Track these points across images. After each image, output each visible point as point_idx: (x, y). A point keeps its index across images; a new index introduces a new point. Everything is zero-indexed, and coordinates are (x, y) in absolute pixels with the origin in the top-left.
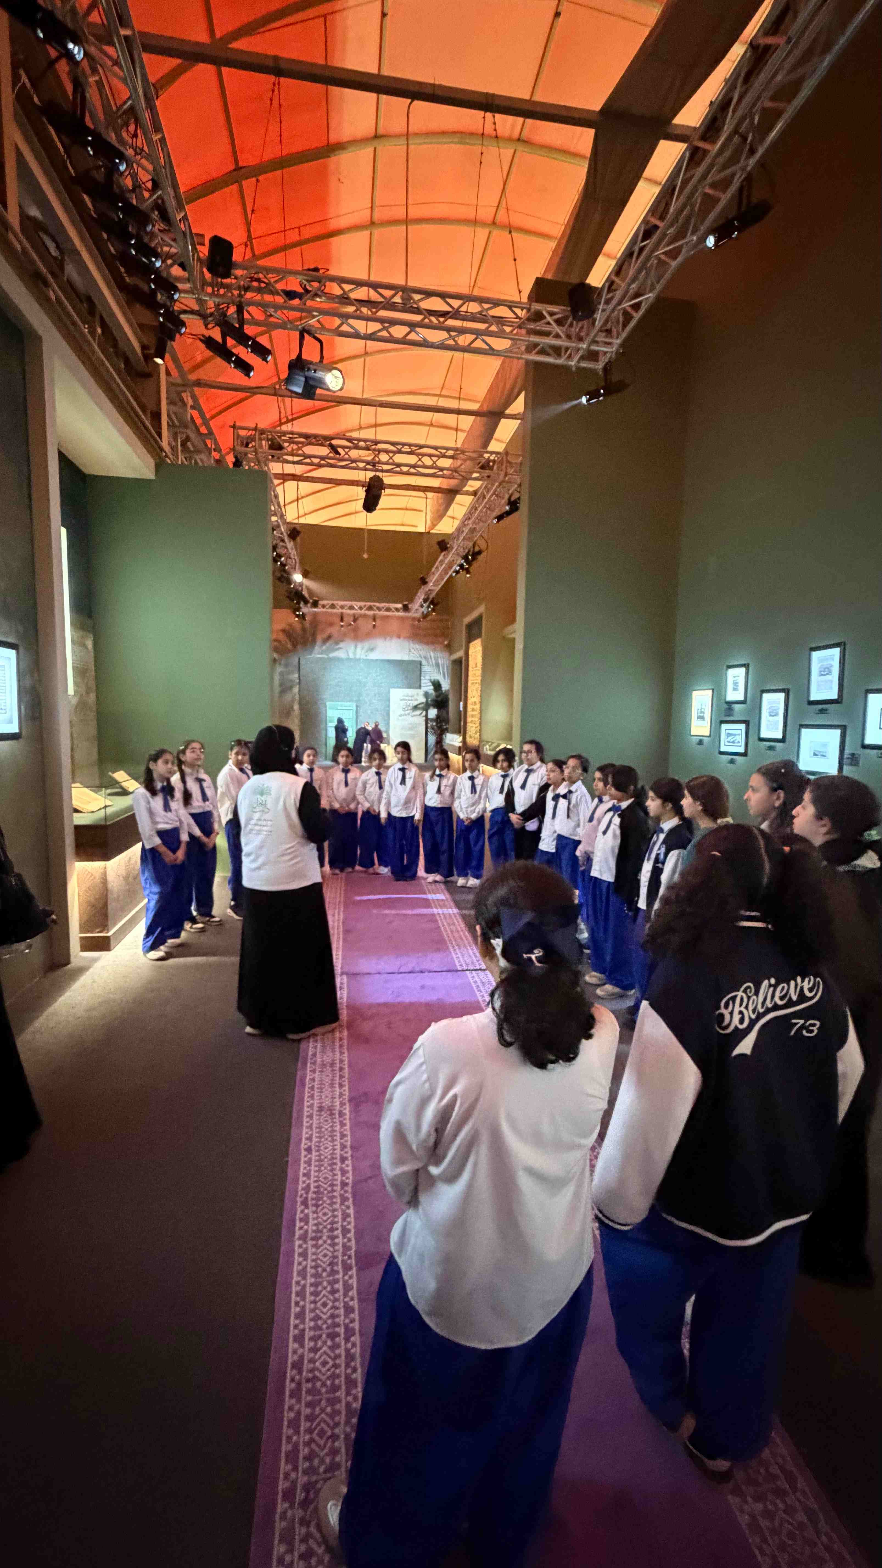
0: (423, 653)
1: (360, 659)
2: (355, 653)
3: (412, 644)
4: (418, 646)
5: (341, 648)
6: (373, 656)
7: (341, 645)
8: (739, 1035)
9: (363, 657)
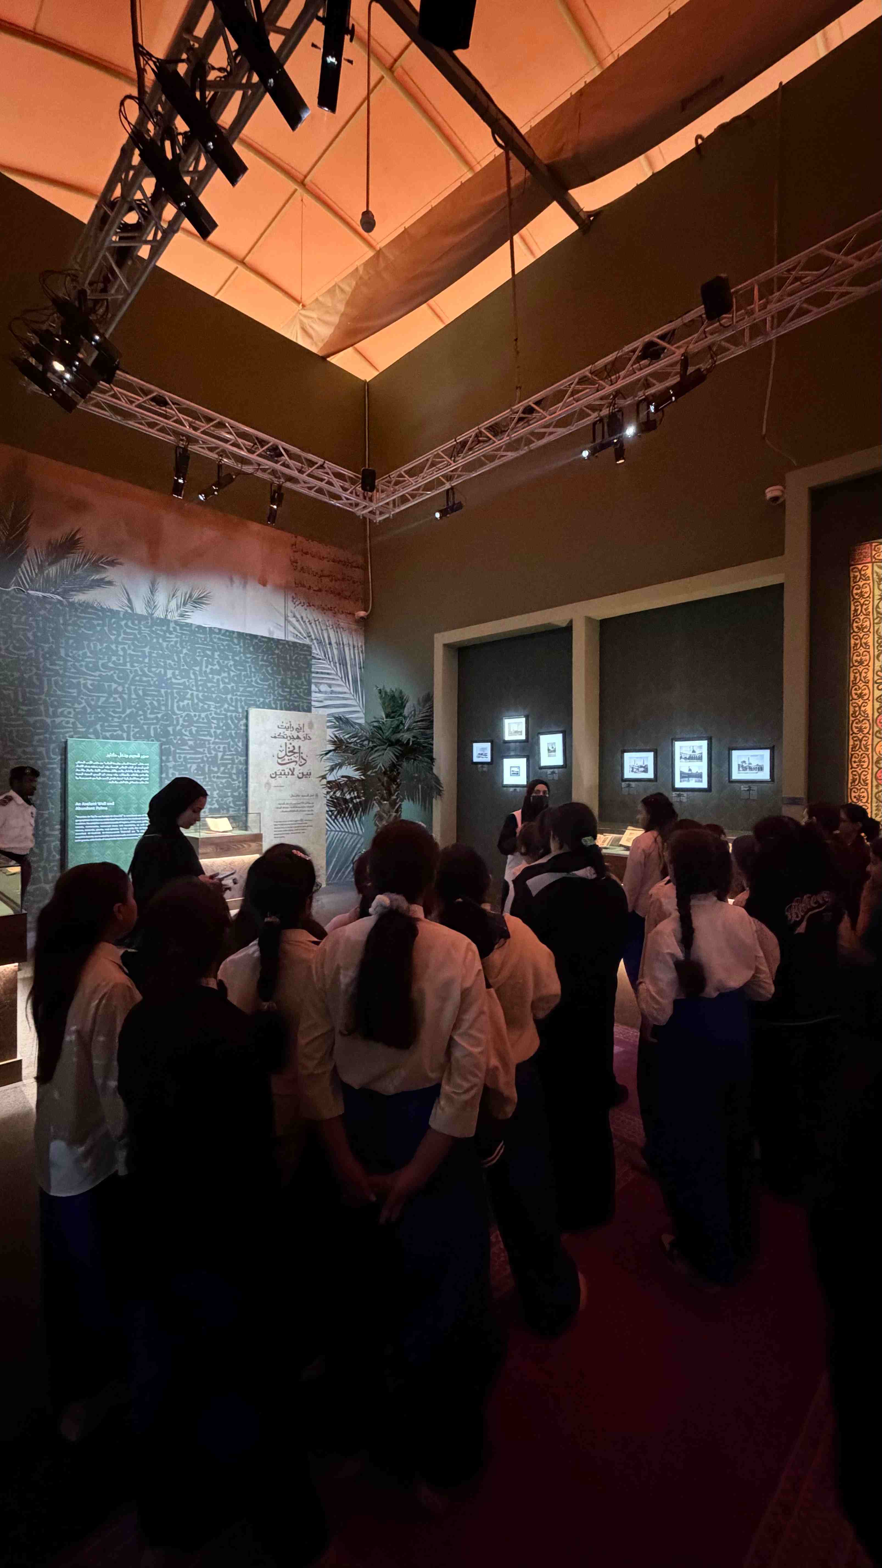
0: (313, 630)
1: (165, 622)
2: (150, 604)
3: (290, 604)
4: (303, 613)
5: (110, 583)
6: (198, 618)
7: (111, 573)
8: (798, 924)
9: (174, 616)
